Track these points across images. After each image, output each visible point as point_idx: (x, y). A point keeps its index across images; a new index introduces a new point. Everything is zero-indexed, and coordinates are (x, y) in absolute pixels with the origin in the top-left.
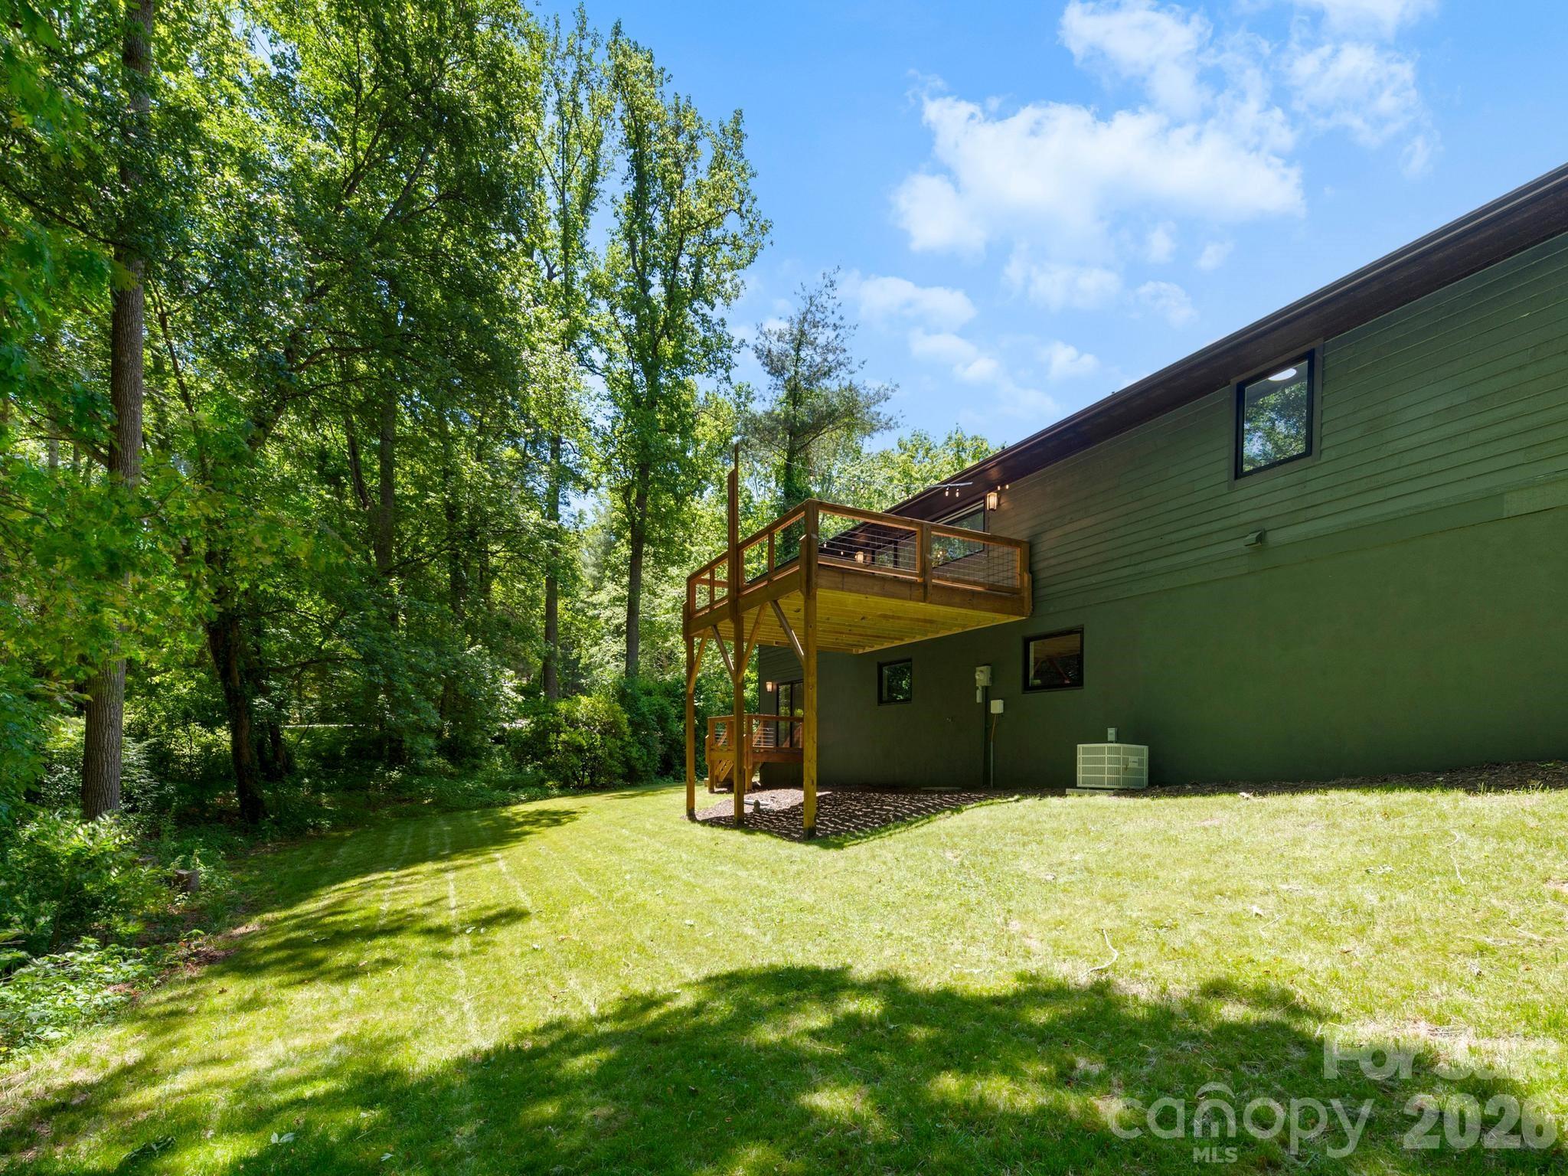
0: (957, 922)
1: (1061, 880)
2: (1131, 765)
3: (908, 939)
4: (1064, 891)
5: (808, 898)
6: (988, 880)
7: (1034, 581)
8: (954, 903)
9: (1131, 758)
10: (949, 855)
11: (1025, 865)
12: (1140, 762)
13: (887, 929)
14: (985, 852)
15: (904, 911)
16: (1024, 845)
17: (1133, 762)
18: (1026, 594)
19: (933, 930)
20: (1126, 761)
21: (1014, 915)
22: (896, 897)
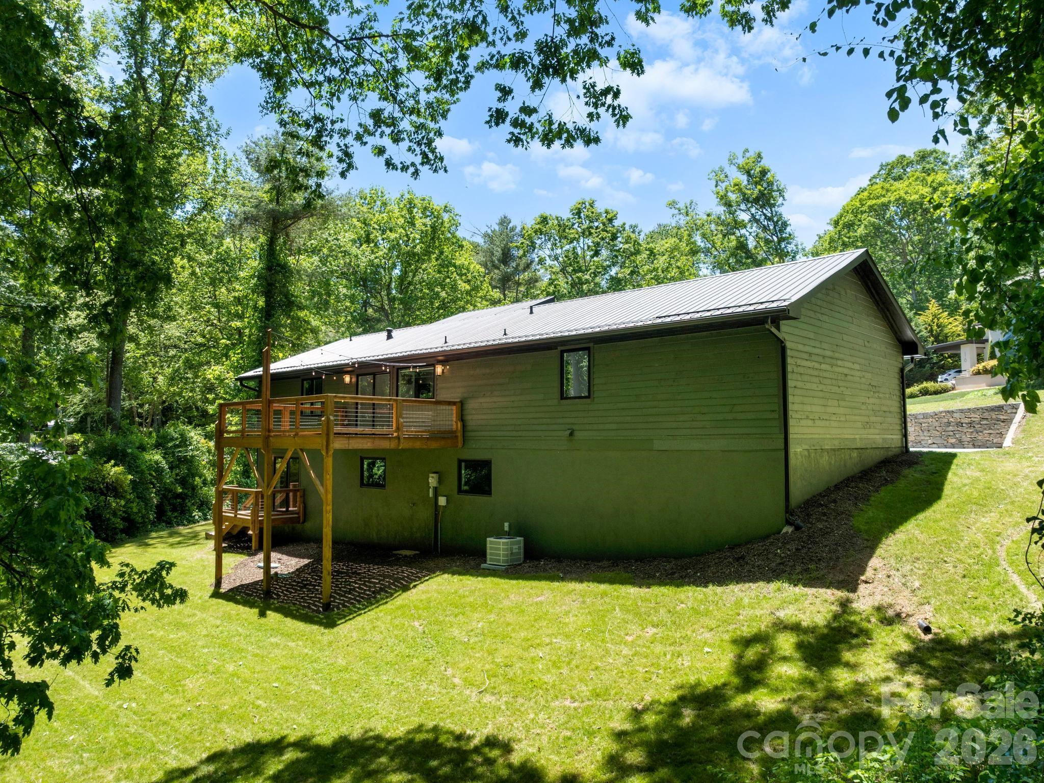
0: (423, 672)
1: (471, 641)
2: (514, 551)
3: (402, 684)
4: (472, 648)
5: (341, 662)
6: (438, 643)
7: (464, 426)
8: (421, 659)
9: (515, 547)
10: (417, 624)
11: (456, 632)
12: (519, 548)
13: (391, 679)
14: (437, 622)
15: (397, 667)
16: (456, 616)
17: (515, 548)
18: (459, 434)
19: (413, 678)
20: (511, 549)
21: (449, 665)
22: (391, 657)
